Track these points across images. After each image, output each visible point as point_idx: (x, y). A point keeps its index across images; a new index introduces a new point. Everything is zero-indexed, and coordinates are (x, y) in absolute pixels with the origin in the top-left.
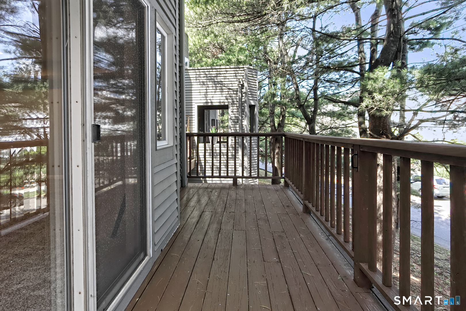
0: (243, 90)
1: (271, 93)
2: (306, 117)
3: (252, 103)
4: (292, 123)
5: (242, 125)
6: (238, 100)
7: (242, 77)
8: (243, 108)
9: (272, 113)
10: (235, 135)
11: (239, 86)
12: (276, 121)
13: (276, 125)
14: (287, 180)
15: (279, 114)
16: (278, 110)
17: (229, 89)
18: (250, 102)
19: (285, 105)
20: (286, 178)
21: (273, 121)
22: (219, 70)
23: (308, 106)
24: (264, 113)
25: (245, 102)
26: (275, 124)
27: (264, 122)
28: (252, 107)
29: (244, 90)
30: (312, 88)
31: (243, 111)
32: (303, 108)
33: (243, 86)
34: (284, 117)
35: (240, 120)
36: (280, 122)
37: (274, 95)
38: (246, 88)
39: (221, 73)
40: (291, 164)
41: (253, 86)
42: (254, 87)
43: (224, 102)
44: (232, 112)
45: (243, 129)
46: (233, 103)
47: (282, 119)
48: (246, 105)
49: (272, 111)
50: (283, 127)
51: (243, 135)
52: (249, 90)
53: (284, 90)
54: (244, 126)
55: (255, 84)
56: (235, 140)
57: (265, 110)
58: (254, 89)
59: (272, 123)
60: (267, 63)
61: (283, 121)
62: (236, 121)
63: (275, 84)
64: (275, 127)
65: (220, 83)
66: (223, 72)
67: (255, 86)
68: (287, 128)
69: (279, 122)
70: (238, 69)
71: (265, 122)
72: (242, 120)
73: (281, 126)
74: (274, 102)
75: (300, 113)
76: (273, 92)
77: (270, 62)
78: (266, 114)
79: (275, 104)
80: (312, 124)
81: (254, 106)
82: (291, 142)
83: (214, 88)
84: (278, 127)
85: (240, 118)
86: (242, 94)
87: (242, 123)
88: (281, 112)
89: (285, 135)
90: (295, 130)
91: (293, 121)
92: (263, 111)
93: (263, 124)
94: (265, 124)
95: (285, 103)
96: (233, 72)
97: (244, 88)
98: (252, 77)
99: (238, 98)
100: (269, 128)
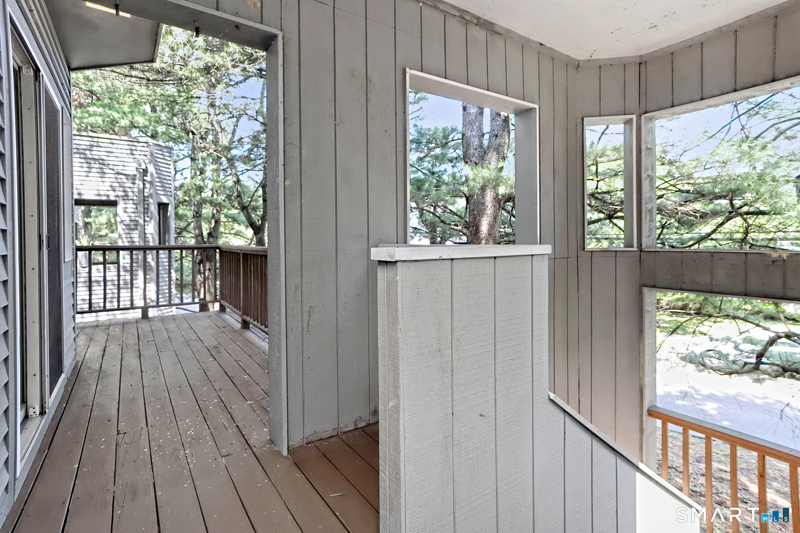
0: (145, 178)
1: (195, 185)
2: (252, 225)
3: (165, 200)
4: (232, 232)
5: (145, 234)
6: (137, 194)
7: (144, 157)
8: (146, 206)
9: (198, 215)
10: (131, 249)
11: (139, 172)
12: (206, 228)
13: (205, 233)
14: (223, 302)
15: (209, 217)
16: (207, 211)
17: (118, 173)
18: (160, 198)
19: (220, 205)
20: (221, 301)
21: (200, 228)
22: (95, 140)
23: (255, 209)
24: (182, 215)
25: (151, 196)
26: (202, 233)
27: (181, 229)
28: (163, 207)
29: (148, 178)
30: (260, 184)
31: (146, 210)
32: (247, 211)
33: (145, 171)
34: (217, 222)
35: (141, 225)
36: (212, 230)
37: (200, 189)
38: (152, 174)
39: (101, 144)
40: (228, 282)
41: (166, 174)
42: (168, 176)
43: (108, 196)
44: (125, 211)
45: (147, 239)
46: (126, 197)
47: (215, 225)
48: (151, 200)
49: (197, 213)
50: (217, 238)
51: (145, 249)
52: (157, 180)
53: (218, 182)
54: (148, 236)
55: (168, 170)
56: (132, 259)
57: (184, 210)
58: (167, 178)
59: (197, 231)
60: (188, 136)
61: (216, 228)
62: (132, 226)
63: (202, 172)
64: (203, 238)
65: (101, 162)
66: (105, 145)
67: (169, 174)
68: (223, 239)
69: (210, 230)
70: (136, 144)
71: (185, 229)
72: (144, 227)
73: (213, 237)
74: (200, 199)
75: (242, 217)
76: (200, 184)
77: (193, 133)
78: (186, 216)
79: (204, 201)
80: (260, 235)
81: (166, 205)
82: (228, 255)
83: (86, 169)
84: (208, 238)
85: (141, 221)
86: (144, 184)
87: (144, 231)
88: (213, 215)
89: (219, 248)
90: (237, 242)
91: (233, 229)
92: (181, 212)
93: (180, 232)
94: (184, 233)
95: (220, 203)
96: (127, 147)
97: (149, 174)
98: (164, 159)
99: (136, 190)
100: (192, 239)
